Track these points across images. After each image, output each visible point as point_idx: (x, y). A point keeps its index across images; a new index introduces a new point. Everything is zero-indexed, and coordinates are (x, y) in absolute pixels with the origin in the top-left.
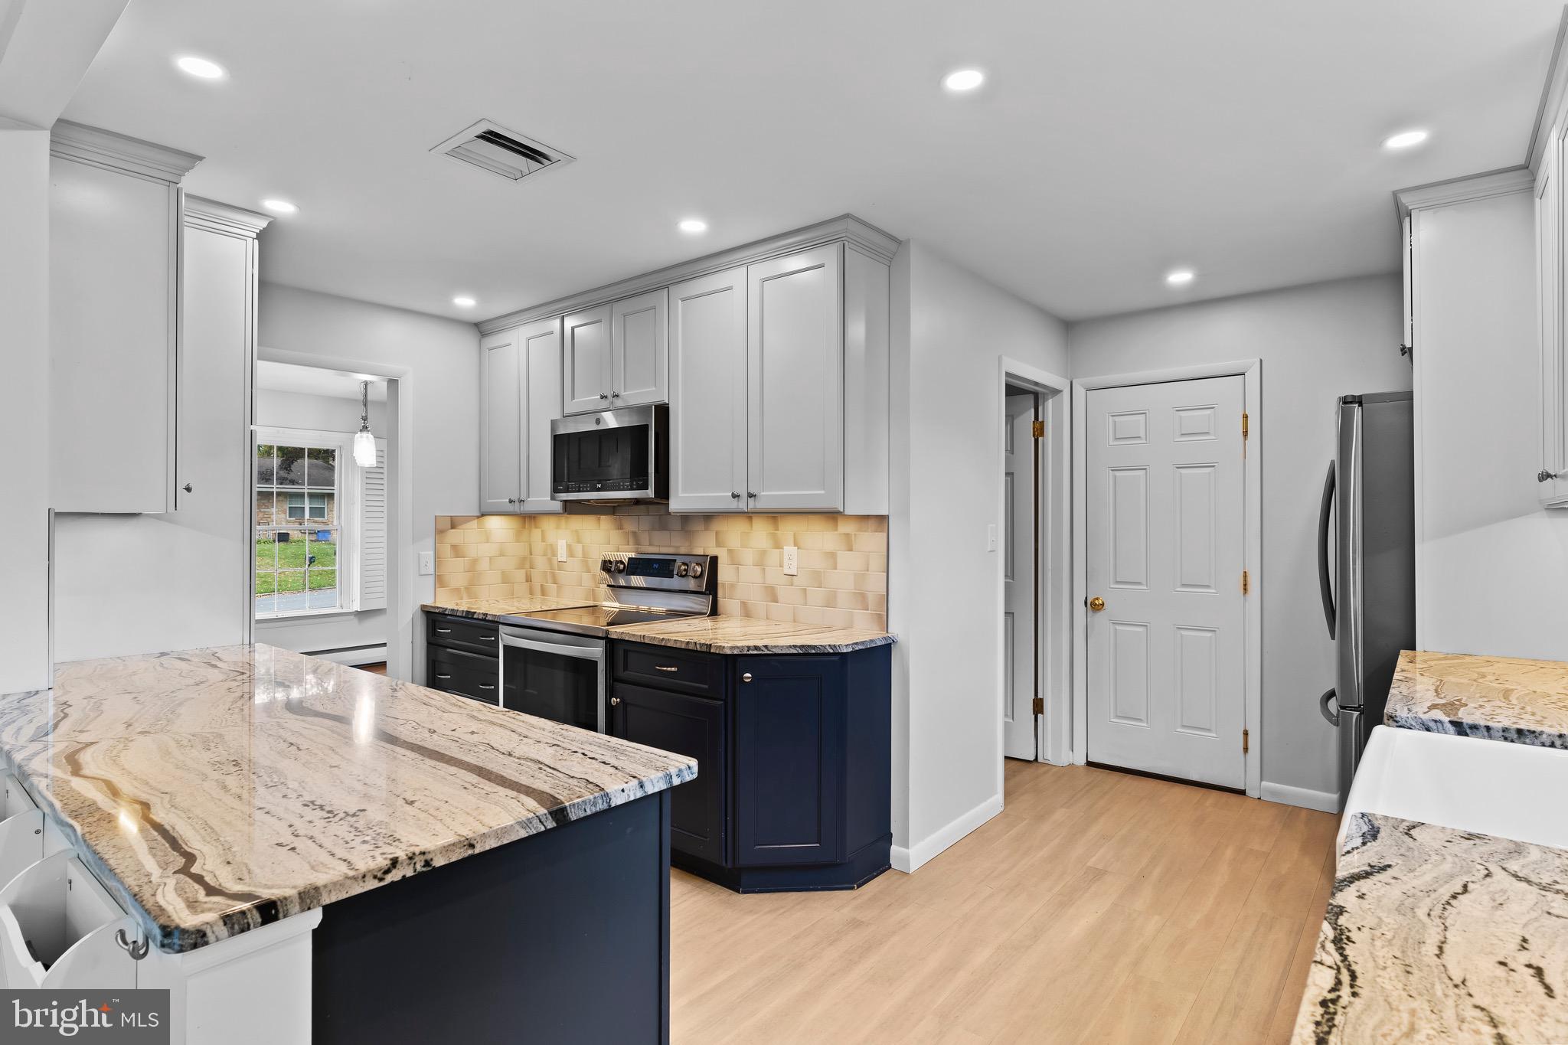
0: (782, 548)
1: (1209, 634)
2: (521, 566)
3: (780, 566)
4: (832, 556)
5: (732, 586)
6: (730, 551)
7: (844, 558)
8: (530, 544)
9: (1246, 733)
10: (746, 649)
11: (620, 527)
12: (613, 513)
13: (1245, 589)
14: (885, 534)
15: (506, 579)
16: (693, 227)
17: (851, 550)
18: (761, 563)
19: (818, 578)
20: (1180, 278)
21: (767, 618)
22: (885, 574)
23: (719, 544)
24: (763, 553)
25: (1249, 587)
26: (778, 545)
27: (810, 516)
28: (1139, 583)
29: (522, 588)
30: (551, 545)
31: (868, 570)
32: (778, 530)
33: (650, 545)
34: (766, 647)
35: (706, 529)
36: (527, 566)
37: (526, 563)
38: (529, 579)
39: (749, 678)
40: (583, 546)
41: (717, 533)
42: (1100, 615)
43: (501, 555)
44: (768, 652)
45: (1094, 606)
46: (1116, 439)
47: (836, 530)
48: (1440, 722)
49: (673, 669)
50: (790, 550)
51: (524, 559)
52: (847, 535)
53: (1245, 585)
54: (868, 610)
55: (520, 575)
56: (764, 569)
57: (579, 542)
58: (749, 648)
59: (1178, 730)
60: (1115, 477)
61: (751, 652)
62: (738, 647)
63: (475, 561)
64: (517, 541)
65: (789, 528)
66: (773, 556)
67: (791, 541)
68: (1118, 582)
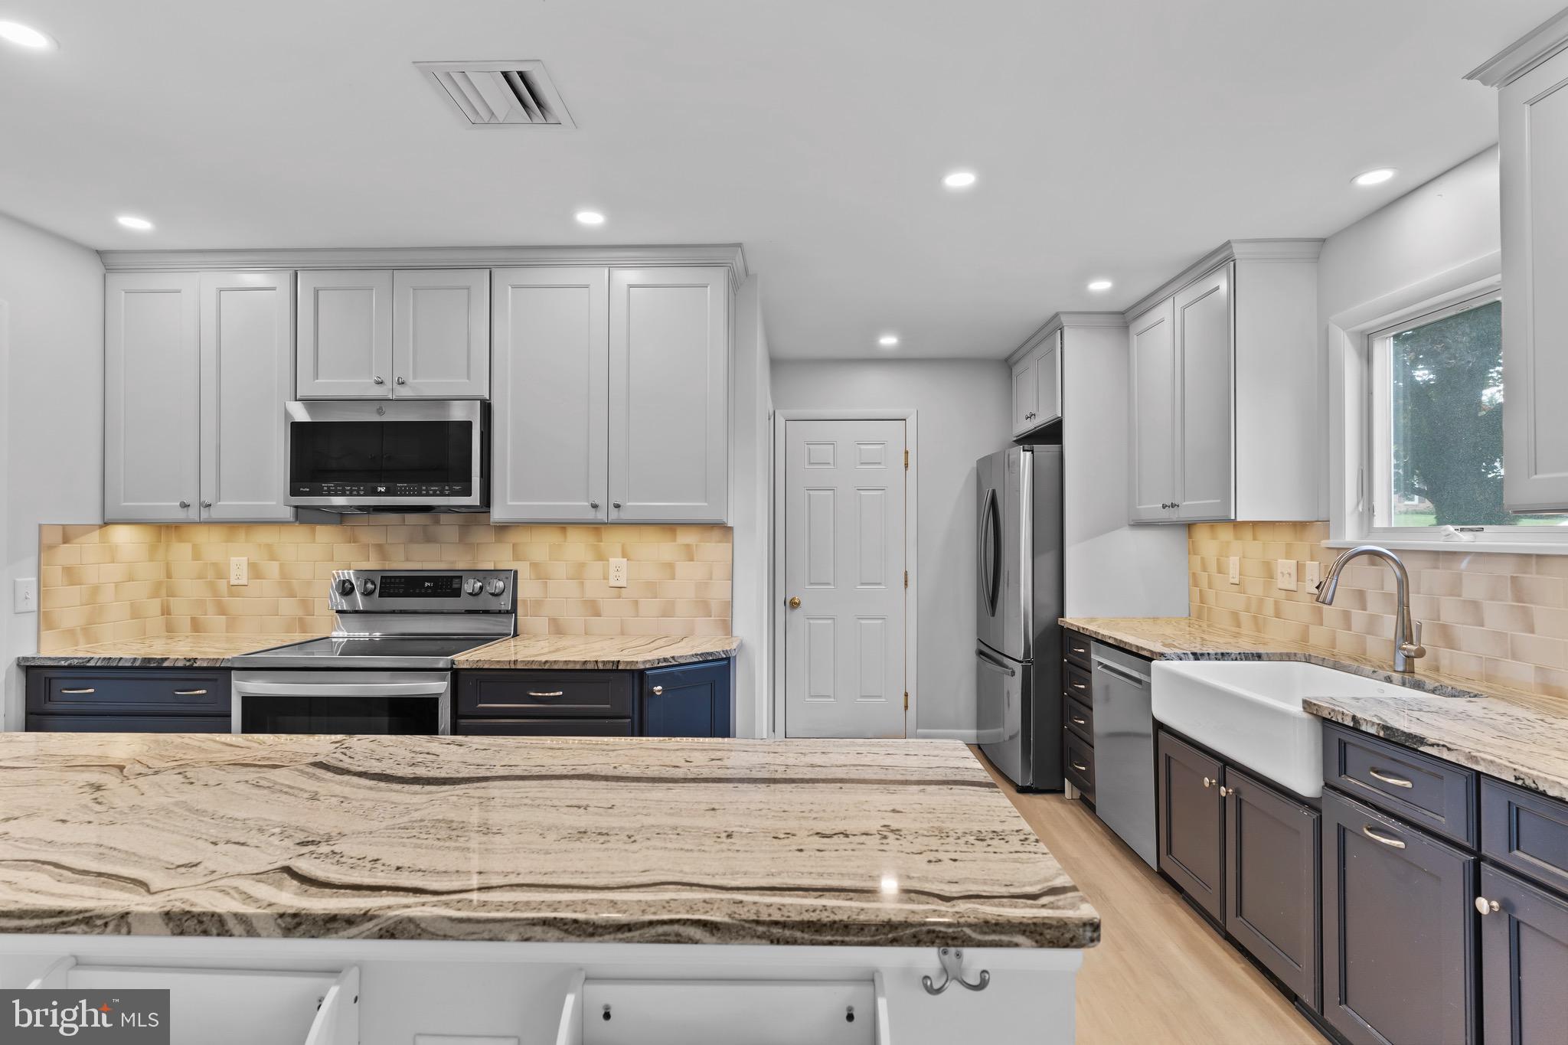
0: (608, 561)
1: (880, 621)
2: (155, 594)
3: (604, 579)
4: (670, 567)
5: (538, 603)
6: (535, 566)
7: (683, 569)
8: (167, 563)
9: (906, 695)
10: (657, 662)
11: (353, 540)
12: (341, 523)
13: (906, 584)
14: (731, 545)
15: (136, 613)
16: (590, 218)
17: (692, 560)
18: (578, 573)
19: (652, 589)
20: (888, 341)
21: (586, 634)
22: (730, 582)
23: (517, 557)
24: (581, 566)
25: (909, 583)
26: (601, 557)
27: (643, 527)
28: (828, 584)
29: (156, 622)
30: (215, 565)
31: (711, 579)
32: (601, 541)
33: (407, 560)
34: (673, 658)
35: (499, 541)
36: (164, 591)
37: (165, 588)
38: (166, 611)
39: (659, 691)
40: (282, 566)
41: (514, 545)
42: (798, 611)
43: (131, 579)
44: (675, 663)
45: (794, 605)
46: (810, 464)
47: (675, 541)
48: (1187, 654)
49: (558, 694)
50: (616, 561)
51: (159, 584)
52: (688, 546)
53: (906, 581)
54: (711, 617)
55: (154, 606)
56: (583, 582)
57: (273, 558)
58: (659, 661)
59: (858, 700)
60: (810, 495)
61: (661, 664)
62: (649, 661)
63: (95, 590)
64: (151, 560)
65: (614, 540)
66: (595, 569)
67: (619, 550)
68: (811, 584)
